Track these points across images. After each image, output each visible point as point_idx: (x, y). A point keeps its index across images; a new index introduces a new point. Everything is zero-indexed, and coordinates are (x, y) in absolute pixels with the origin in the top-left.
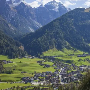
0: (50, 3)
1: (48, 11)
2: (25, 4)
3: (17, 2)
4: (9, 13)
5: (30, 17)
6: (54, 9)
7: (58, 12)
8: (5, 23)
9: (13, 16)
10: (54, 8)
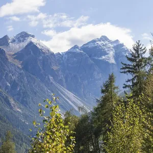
0: (94, 41)
1: (91, 61)
2: (38, 46)
3: (20, 41)
4: (5, 70)
5: (51, 78)
6: (104, 57)
7: (113, 64)
8: (3, 97)
9: (14, 78)
10: (104, 55)
